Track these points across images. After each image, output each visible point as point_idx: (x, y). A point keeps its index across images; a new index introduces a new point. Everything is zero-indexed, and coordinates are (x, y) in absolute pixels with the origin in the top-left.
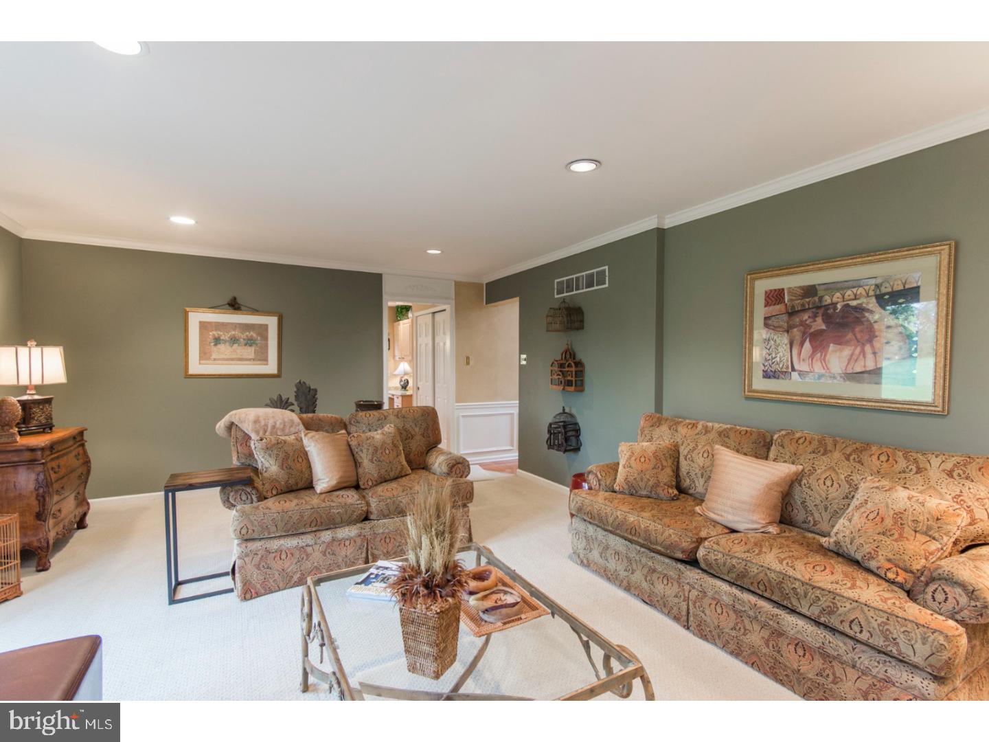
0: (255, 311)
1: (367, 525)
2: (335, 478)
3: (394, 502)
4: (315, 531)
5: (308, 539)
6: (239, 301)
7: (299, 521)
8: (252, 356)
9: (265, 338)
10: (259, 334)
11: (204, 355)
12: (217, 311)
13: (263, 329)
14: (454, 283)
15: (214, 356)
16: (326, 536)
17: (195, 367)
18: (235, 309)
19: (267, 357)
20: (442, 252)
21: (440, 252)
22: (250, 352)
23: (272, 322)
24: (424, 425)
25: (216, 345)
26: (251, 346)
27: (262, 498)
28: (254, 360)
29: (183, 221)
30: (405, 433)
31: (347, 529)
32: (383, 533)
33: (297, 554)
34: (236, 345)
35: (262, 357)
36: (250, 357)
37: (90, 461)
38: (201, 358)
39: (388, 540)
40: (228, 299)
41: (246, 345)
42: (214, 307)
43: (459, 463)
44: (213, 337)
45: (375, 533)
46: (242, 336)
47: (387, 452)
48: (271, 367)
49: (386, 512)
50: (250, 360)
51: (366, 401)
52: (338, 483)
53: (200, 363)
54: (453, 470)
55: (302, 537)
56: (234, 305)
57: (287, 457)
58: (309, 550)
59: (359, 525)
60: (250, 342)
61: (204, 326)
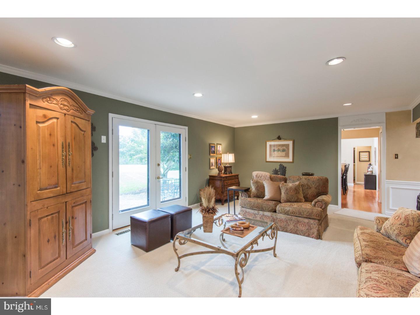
0: (285, 139)
1: (274, 214)
2: (269, 196)
3: (284, 209)
4: (258, 210)
5: (256, 212)
6: (281, 137)
7: (253, 205)
8: (284, 155)
9: (288, 149)
10: (286, 148)
11: (271, 155)
12: (274, 141)
13: (287, 146)
14: (385, 114)
15: (273, 156)
16: (261, 212)
17: (269, 159)
18: (279, 140)
19: (289, 155)
20: (352, 104)
21: (351, 104)
22: (284, 154)
23: (290, 143)
24: (318, 184)
25: (274, 152)
26: (284, 152)
27: (249, 197)
28: (285, 156)
29: (255, 117)
30: (307, 186)
31: (267, 213)
32: (280, 219)
33: (253, 215)
34: (279, 152)
35: (287, 155)
36: (283, 156)
37: (240, 183)
38: (270, 156)
39: (281, 222)
40: (277, 137)
41: (282, 151)
42: (273, 140)
43: (319, 201)
44: (273, 149)
45: (277, 218)
46: (281, 148)
47: (292, 191)
48: (290, 159)
49: (281, 211)
50: (283, 157)
51: (306, 173)
52: (270, 198)
53: (270, 158)
54: (317, 204)
55: (255, 211)
56: (279, 138)
57: (258, 186)
58: (257, 216)
59: (272, 213)
60: (284, 150)
61: (270, 146)
